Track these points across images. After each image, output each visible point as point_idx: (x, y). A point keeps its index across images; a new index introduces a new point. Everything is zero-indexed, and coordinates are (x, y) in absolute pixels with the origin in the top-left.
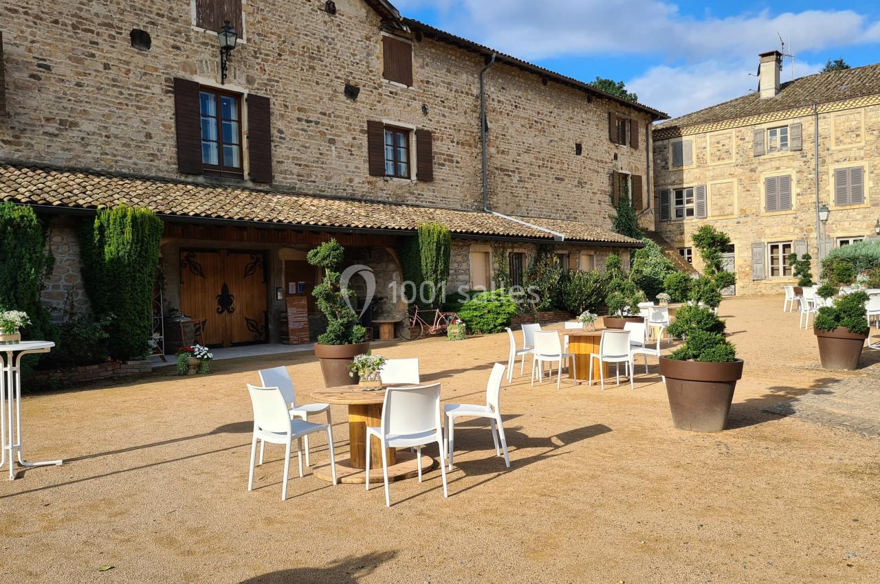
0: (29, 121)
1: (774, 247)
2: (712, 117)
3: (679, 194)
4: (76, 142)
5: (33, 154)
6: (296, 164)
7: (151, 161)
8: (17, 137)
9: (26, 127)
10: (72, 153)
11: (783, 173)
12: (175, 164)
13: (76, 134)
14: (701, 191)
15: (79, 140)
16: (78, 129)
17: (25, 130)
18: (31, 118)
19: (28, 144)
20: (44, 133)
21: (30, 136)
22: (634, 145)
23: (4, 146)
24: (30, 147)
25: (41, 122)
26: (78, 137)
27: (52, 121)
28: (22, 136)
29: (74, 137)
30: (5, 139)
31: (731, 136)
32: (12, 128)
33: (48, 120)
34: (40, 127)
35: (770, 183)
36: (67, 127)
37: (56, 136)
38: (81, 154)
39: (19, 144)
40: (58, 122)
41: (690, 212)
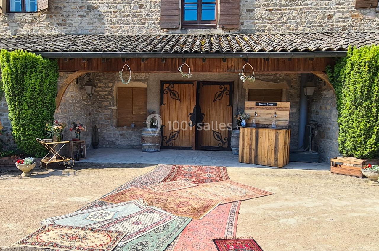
0: (71, 10)
4: (96, 18)
5: (73, 29)
6: (266, 10)
7: (143, 24)
8: (64, 20)
9: (69, 14)
10: (93, 25)
12: (159, 24)
13: (96, 13)
15: (98, 17)
16: (97, 10)
17: (69, 15)
18: (71, 8)
19: (70, 24)
20: (78, 15)
21: (71, 18)
23: (58, 26)
24: (71, 25)
25: (77, 9)
26: (97, 15)
27: (83, 8)
28: (67, 19)
29: (94, 15)
30: (58, 22)
32: (62, 15)
33: (81, 7)
34: (76, 13)
36: (92, 10)
37: (85, 16)
38: (98, 25)
39: (65, 25)
40: (86, 7)
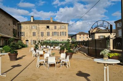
1: (34, 41)
2: (25, 23)
3: (21, 33)
11: (35, 31)
14: (24, 33)
22: (16, 25)
31: (28, 26)
35: (33, 33)
41: (22, 35)
